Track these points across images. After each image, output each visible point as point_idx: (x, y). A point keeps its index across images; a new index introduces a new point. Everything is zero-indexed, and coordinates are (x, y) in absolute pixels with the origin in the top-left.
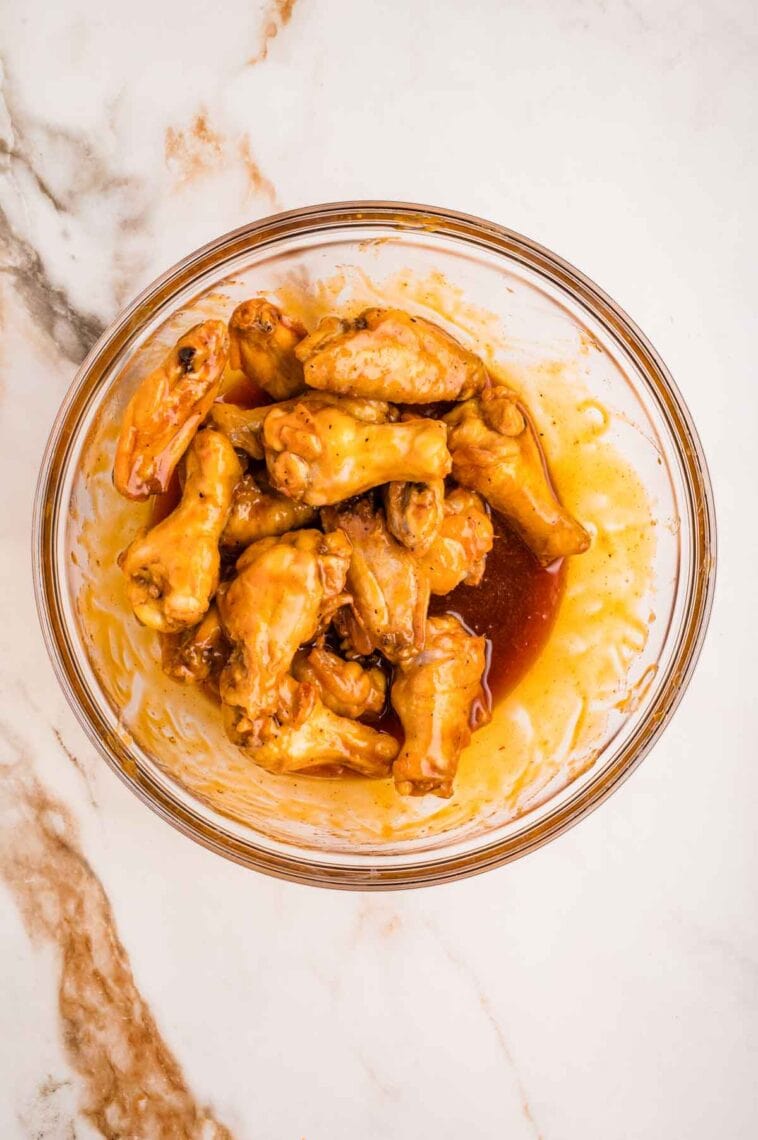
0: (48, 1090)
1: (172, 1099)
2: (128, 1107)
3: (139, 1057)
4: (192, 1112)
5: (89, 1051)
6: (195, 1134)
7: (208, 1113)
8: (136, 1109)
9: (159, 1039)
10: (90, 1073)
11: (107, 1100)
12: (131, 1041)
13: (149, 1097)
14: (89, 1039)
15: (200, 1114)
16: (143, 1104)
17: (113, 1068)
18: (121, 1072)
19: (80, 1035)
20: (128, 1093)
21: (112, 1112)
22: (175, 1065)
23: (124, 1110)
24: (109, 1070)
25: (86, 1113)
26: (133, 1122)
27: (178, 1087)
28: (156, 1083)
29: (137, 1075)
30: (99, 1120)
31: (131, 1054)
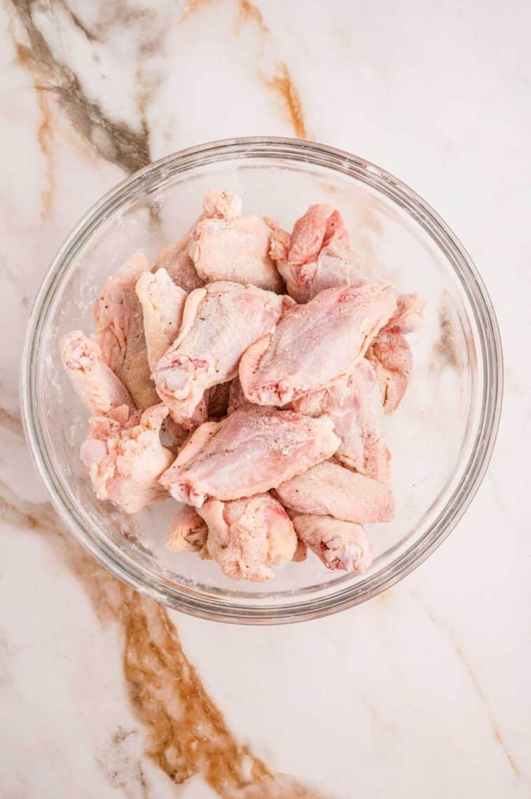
0: (119, 738)
1: (217, 741)
2: (182, 748)
3: (189, 708)
4: (234, 750)
5: (151, 706)
6: (236, 767)
7: (246, 750)
8: (189, 750)
9: (204, 694)
10: (151, 723)
11: (166, 744)
12: (183, 696)
13: (200, 740)
14: (149, 695)
15: (240, 751)
16: (194, 745)
17: (169, 718)
18: (176, 721)
19: (142, 694)
20: (182, 738)
21: (170, 753)
22: (218, 713)
23: (180, 750)
24: (166, 720)
25: (149, 755)
26: (187, 761)
27: (221, 730)
28: (203, 728)
29: (189, 723)
30: (161, 761)
31: (183, 706)
